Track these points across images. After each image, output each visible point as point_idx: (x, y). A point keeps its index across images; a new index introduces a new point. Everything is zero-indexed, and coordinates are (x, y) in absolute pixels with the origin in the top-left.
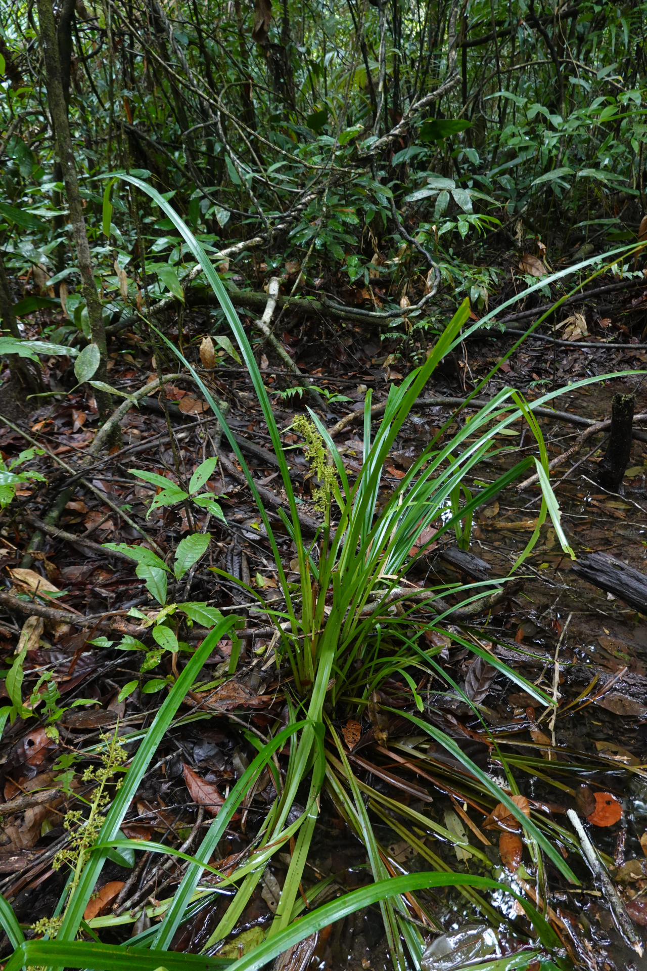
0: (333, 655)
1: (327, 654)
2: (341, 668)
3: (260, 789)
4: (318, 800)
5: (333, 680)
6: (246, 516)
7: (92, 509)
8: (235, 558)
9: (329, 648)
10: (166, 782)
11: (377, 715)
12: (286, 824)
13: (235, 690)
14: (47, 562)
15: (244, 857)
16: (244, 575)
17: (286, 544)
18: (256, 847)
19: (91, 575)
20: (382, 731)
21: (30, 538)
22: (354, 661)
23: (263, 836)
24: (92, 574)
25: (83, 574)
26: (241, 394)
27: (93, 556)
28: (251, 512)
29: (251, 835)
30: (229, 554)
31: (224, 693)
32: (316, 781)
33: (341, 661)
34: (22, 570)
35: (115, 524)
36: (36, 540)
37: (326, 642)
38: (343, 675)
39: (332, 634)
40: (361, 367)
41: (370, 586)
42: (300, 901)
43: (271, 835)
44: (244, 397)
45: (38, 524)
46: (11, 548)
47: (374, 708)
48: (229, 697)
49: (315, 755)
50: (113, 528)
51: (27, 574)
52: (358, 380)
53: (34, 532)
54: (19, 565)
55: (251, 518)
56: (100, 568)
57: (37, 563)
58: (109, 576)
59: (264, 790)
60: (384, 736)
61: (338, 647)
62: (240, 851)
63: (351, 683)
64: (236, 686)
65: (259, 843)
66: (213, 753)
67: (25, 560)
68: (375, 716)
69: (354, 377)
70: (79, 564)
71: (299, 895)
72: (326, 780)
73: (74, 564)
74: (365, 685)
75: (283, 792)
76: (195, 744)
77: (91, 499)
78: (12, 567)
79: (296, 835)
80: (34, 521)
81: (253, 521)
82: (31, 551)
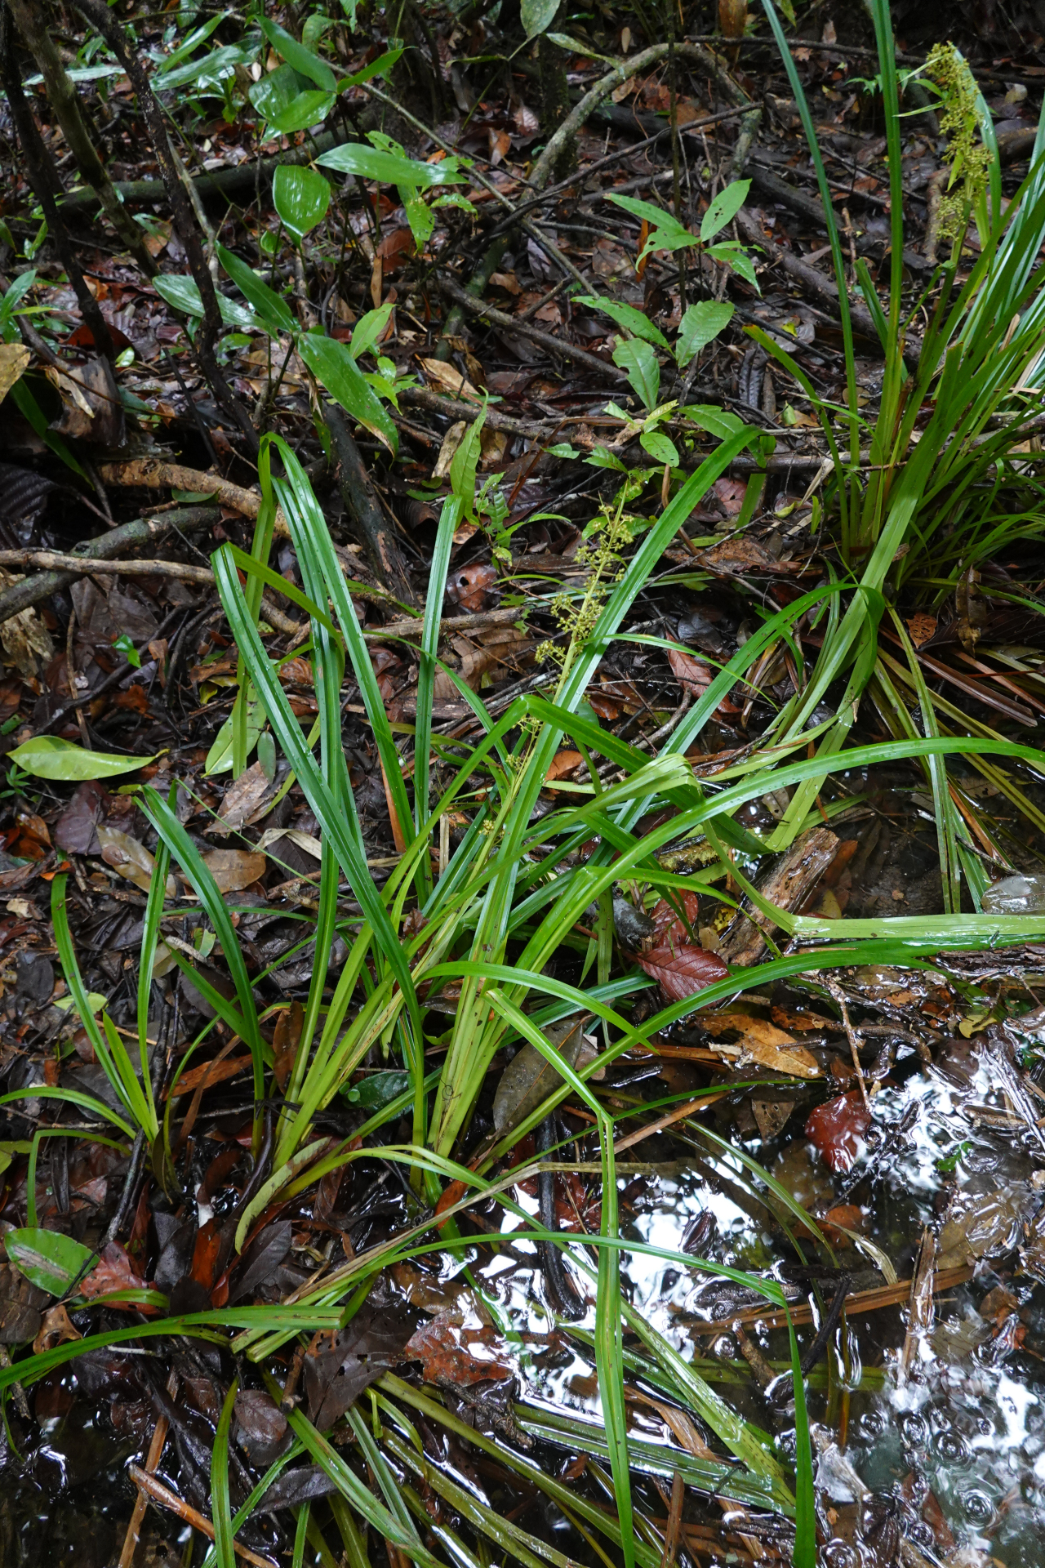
0: (914, 503)
1: (904, 501)
2: (923, 529)
3: (772, 681)
4: (855, 705)
5: (906, 546)
6: (774, 314)
7: (527, 289)
8: (755, 373)
9: (911, 492)
10: (640, 655)
11: (970, 603)
12: (806, 727)
13: (746, 550)
14: (469, 356)
15: (742, 754)
16: (767, 400)
17: (838, 365)
18: (760, 748)
19: (528, 387)
20: (973, 626)
21: (445, 318)
22: (943, 525)
23: (771, 736)
24: (529, 385)
25: (516, 384)
26: (778, 101)
27: (531, 360)
28: (783, 307)
29: (751, 734)
30: (746, 365)
31: (730, 553)
32: (857, 681)
33: (924, 519)
34: (436, 362)
35: (564, 315)
36: (455, 319)
37: (906, 482)
38: (923, 539)
39: (918, 470)
40: (1023, 49)
41: (994, 404)
42: (815, 814)
43: (783, 736)
44: (783, 109)
45: (457, 294)
46: (420, 331)
47: (966, 592)
48: (737, 559)
49: (861, 647)
50: (559, 319)
51: (444, 369)
52: (1012, 75)
53: (450, 307)
54: (433, 355)
55: (783, 316)
56: (539, 377)
57: (456, 356)
58: (554, 391)
59: (778, 684)
60: (975, 635)
61: (925, 493)
62: (737, 748)
63: (932, 557)
64: (749, 545)
65: (764, 744)
66: (705, 631)
67: (440, 349)
68: (965, 603)
69: (1005, 68)
70: (511, 369)
71: (814, 808)
72: (873, 680)
73: (504, 369)
74: (956, 561)
75: (805, 689)
76: (679, 618)
77: (524, 275)
78: (424, 355)
79: (818, 741)
80: (451, 288)
81: (786, 321)
82: (448, 335)
